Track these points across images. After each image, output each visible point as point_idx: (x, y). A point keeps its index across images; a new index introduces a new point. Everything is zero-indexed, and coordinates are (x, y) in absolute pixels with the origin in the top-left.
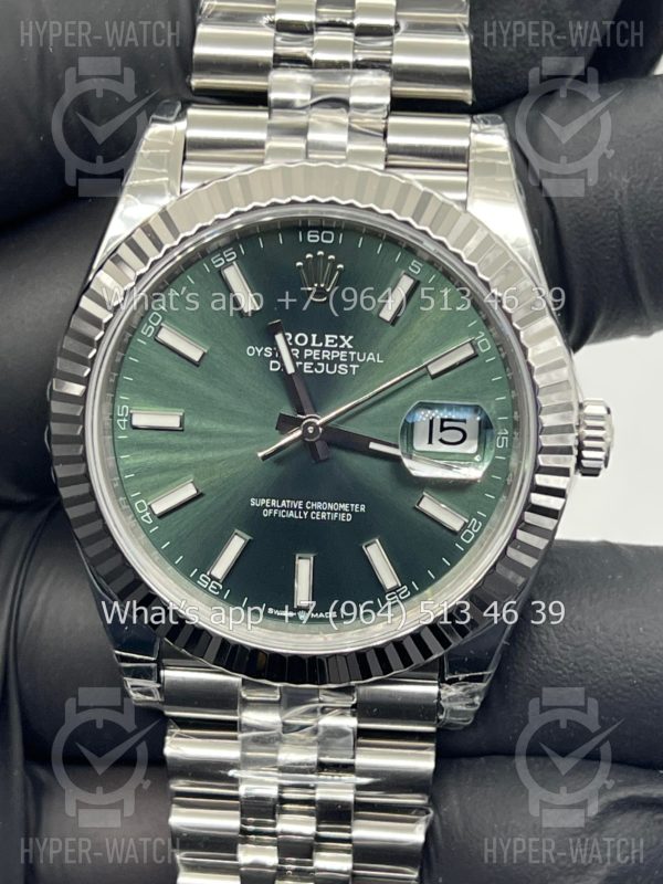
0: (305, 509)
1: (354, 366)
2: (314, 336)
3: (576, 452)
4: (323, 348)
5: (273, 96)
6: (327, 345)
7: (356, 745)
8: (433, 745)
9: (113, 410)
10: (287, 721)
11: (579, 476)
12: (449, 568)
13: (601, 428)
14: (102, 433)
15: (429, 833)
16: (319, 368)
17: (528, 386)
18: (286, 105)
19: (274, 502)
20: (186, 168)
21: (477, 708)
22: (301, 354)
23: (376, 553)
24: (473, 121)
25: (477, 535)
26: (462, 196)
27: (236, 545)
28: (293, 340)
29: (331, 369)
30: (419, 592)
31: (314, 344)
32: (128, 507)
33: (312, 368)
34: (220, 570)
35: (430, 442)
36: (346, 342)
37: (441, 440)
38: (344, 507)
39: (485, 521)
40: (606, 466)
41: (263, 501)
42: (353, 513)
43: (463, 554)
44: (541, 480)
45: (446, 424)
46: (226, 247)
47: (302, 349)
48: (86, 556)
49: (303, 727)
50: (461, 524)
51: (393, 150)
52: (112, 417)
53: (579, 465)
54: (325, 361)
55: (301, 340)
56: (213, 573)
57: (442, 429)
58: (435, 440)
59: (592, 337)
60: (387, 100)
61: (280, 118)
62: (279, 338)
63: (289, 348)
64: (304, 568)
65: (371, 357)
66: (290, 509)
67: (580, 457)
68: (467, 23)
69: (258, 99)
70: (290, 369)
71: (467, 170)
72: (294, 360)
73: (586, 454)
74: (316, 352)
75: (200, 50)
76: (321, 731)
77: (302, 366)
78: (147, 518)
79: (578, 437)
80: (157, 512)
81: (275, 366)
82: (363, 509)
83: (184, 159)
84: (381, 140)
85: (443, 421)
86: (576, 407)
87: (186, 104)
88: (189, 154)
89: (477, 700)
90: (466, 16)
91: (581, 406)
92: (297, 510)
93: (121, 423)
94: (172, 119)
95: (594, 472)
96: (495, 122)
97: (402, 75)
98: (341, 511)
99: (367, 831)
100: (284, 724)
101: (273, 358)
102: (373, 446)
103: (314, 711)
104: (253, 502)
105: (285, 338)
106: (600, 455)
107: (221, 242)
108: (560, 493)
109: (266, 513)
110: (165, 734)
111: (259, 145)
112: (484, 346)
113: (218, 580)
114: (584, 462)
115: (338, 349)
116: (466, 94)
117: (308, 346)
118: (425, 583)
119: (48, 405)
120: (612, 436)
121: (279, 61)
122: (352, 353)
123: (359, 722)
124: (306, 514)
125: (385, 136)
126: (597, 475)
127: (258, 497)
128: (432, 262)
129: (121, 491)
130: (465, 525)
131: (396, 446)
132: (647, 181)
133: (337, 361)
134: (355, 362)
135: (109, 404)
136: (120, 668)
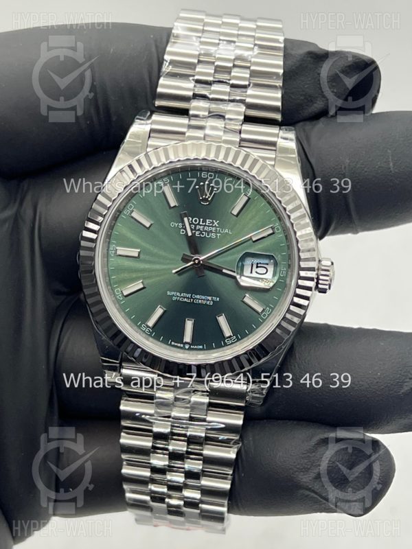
0: (192, 298)
1: (218, 235)
2: (201, 220)
3: (315, 280)
4: (205, 225)
5: (191, 112)
6: (207, 224)
7: (208, 410)
8: (242, 412)
9: (109, 247)
10: (177, 396)
11: (317, 292)
12: (255, 329)
13: (328, 271)
14: (103, 257)
15: (238, 454)
16: (203, 234)
17: (296, 249)
18: (196, 116)
19: (178, 294)
20: (150, 142)
21: (264, 396)
22: (195, 227)
23: (222, 321)
24: (280, 129)
25: (269, 315)
26: (273, 163)
27: (159, 312)
28: (192, 221)
29: (208, 235)
30: (240, 340)
31: (201, 223)
32: (112, 292)
33: (200, 234)
34: (151, 323)
35: (251, 272)
36: (216, 223)
37: (256, 272)
38: (210, 298)
39: (273, 309)
40: (330, 288)
41: (173, 293)
42: (213, 301)
43: (262, 323)
44: (299, 291)
45: (259, 265)
46: (165, 176)
47: (196, 225)
48: (91, 313)
49: (184, 399)
50: (262, 309)
51: (242, 140)
52: (108, 250)
53: (317, 287)
54: (206, 231)
55: (196, 221)
56: (148, 324)
57: (257, 267)
58: (253, 271)
59: (329, 232)
60: (242, 118)
61: (193, 122)
62: (186, 219)
63: (190, 224)
64: (189, 325)
65: (227, 231)
66: (184, 298)
67: (317, 283)
68: (281, 84)
69: (184, 112)
70: (190, 234)
71: (275, 150)
72: (192, 230)
73: (320, 282)
74: (202, 227)
75: (159, 90)
76: (192, 403)
77: (195, 233)
78: (120, 297)
79: (317, 274)
80: (125, 294)
81: (183, 232)
82: (218, 299)
83: (149, 137)
84: (238, 134)
85: (257, 264)
86: (317, 260)
87: (152, 113)
88: (152, 135)
89: (264, 392)
90: (281, 82)
91: (320, 261)
92: (188, 298)
93: (112, 253)
94: (145, 119)
95: (324, 291)
96: (290, 130)
97: (250, 106)
98: (207, 300)
99: (209, 451)
100: (176, 398)
101: (182, 228)
102: (224, 271)
103: (189, 392)
104: (169, 293)
105: (188, 219)
106: (327, 283)
107: (163, 175)
108: (307, 298)
109: (174, 298)
110: (121, 399)
111: (183, 133)
112: (278, 229)
113: (149, 327)
114: (320, 286)
115: (212, 226)
116: (278, 117)
117: (199, 224)
118: (244, 336)
119: (80, 243)
120: (334, 275)
121: (196, 96)
122: (218, 229)
123: (210, 399)
124: (192, 300)
125: (240, 133)
126: (325, 292)
127: (171, 291)
128: (256, 190)
129: (109, 284)
130: (264, 310)
131: (234, 272)
132: (357, 162)
133: (211, 232)
134: (219, 233)
135: (107, 244)
136: (103, 366)
